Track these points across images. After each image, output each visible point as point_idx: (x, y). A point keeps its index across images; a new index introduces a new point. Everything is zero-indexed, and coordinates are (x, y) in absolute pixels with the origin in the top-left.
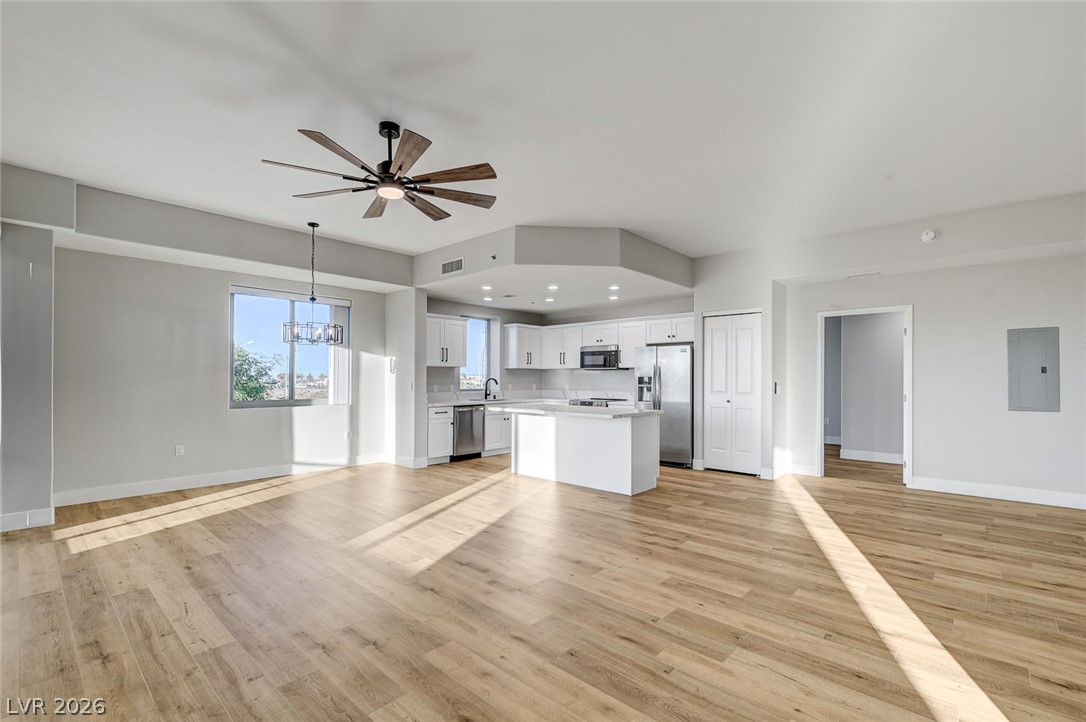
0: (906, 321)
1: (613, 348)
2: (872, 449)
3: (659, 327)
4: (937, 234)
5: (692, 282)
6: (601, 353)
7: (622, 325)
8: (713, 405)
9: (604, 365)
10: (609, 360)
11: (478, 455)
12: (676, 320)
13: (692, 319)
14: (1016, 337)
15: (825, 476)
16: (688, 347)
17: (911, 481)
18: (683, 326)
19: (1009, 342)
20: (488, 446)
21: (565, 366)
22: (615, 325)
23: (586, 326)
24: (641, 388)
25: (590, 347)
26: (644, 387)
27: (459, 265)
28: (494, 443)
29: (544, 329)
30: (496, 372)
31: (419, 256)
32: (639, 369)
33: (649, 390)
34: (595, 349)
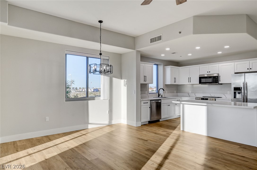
1: (216, 75)
6: (210, 77)
7: (221, 65)
11: (159, 121)
12: (252, 61)
20: (162, 117)
21: (191, 83)
23: (202, 66)
24: (235, 93)
25: (204, 75)
26: (237, 92)
27: (159, 38)
28: (165, 115)
29: (180, 68)
30: (161, 86)
31: (138, 37)
32: (234, 84)
33: (239, 93)
34: (206, 76)
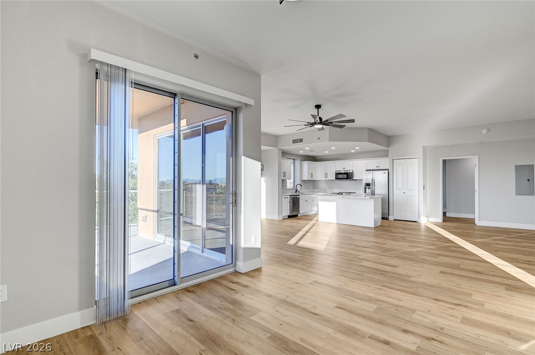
0: (476, 162)
1: (351, 171)
2: (460, 213)
3: (372, 163)
4: (488, 130)
5: (389, 145)
6: (345, 173)
7: (354, 162)
8: (397, 194)
9: (347, 178)
10: (348, 176)
11: (297, 216)
12: (379, 160)
13: (388, 160)
14: (518, 168)
15: (443, 221)
16: (387, 172)
17: (478, 223)
18: (384, 163)
19: (516, 170)
20: (301, 212)
21: (327, 179)
22: (352, 162)
23: (337, 162)
24: (365, 188)
25: (341, 171)
26: (367, 187)
27: (301, 140)
28: (302, 210)
29: (317, 163)
30: (298, 182)
31: (280, 136)
32: (364, 180)
33: (369, 188)
34: (343, 172)
